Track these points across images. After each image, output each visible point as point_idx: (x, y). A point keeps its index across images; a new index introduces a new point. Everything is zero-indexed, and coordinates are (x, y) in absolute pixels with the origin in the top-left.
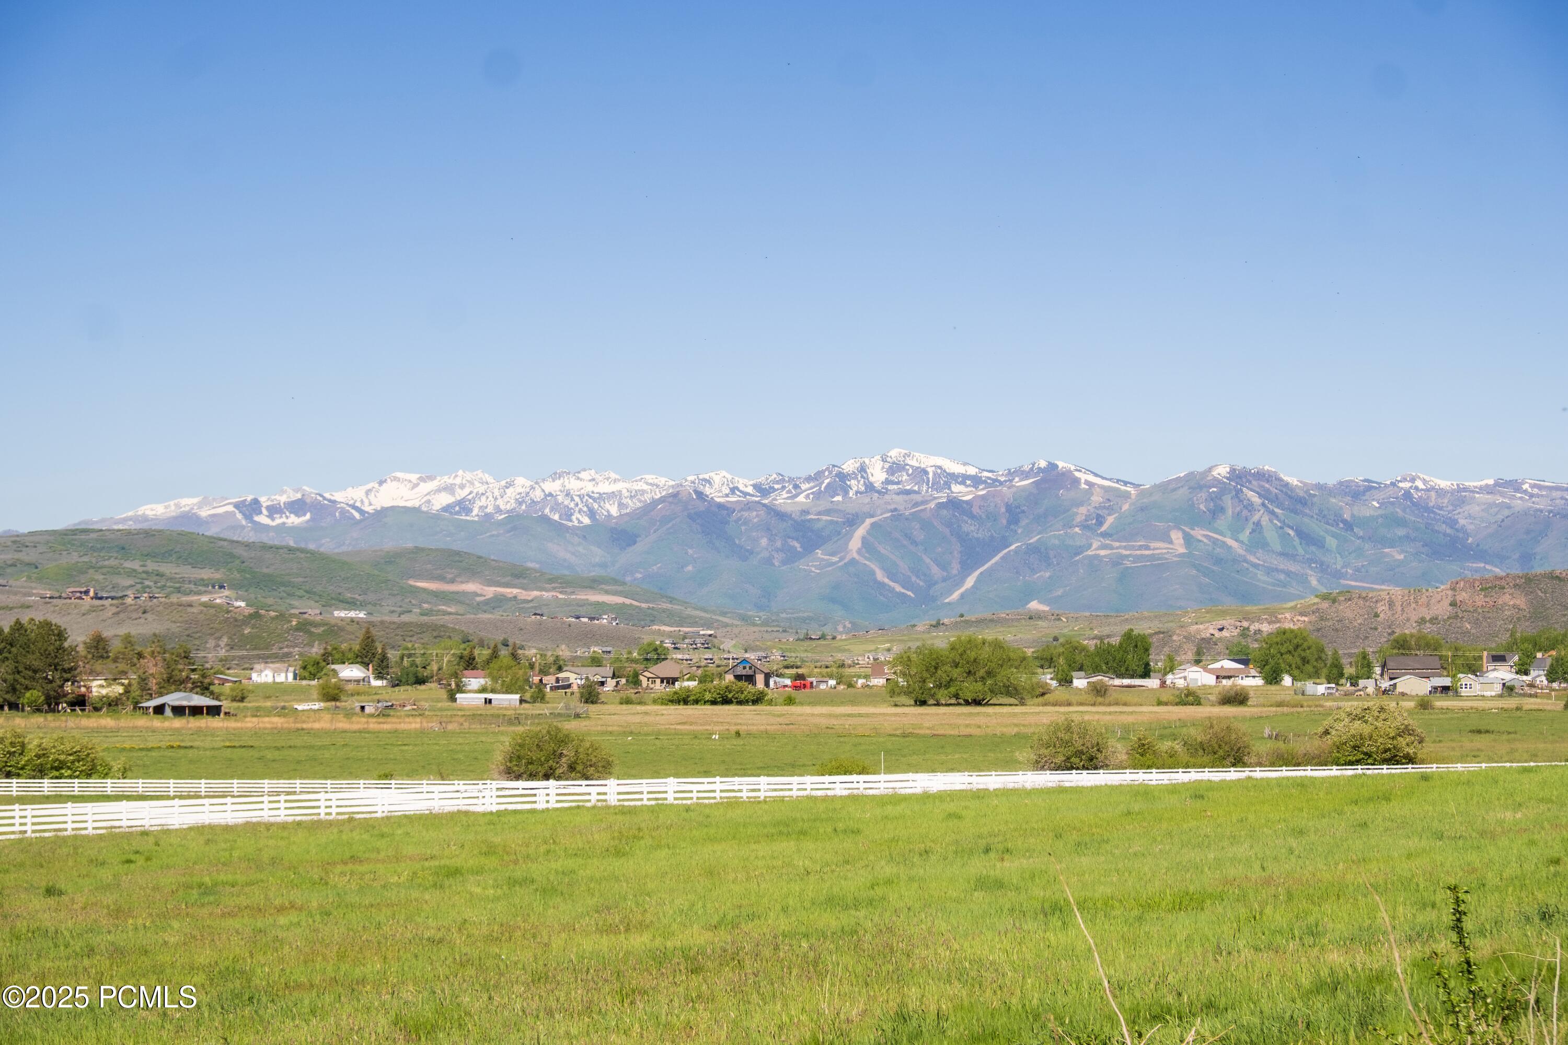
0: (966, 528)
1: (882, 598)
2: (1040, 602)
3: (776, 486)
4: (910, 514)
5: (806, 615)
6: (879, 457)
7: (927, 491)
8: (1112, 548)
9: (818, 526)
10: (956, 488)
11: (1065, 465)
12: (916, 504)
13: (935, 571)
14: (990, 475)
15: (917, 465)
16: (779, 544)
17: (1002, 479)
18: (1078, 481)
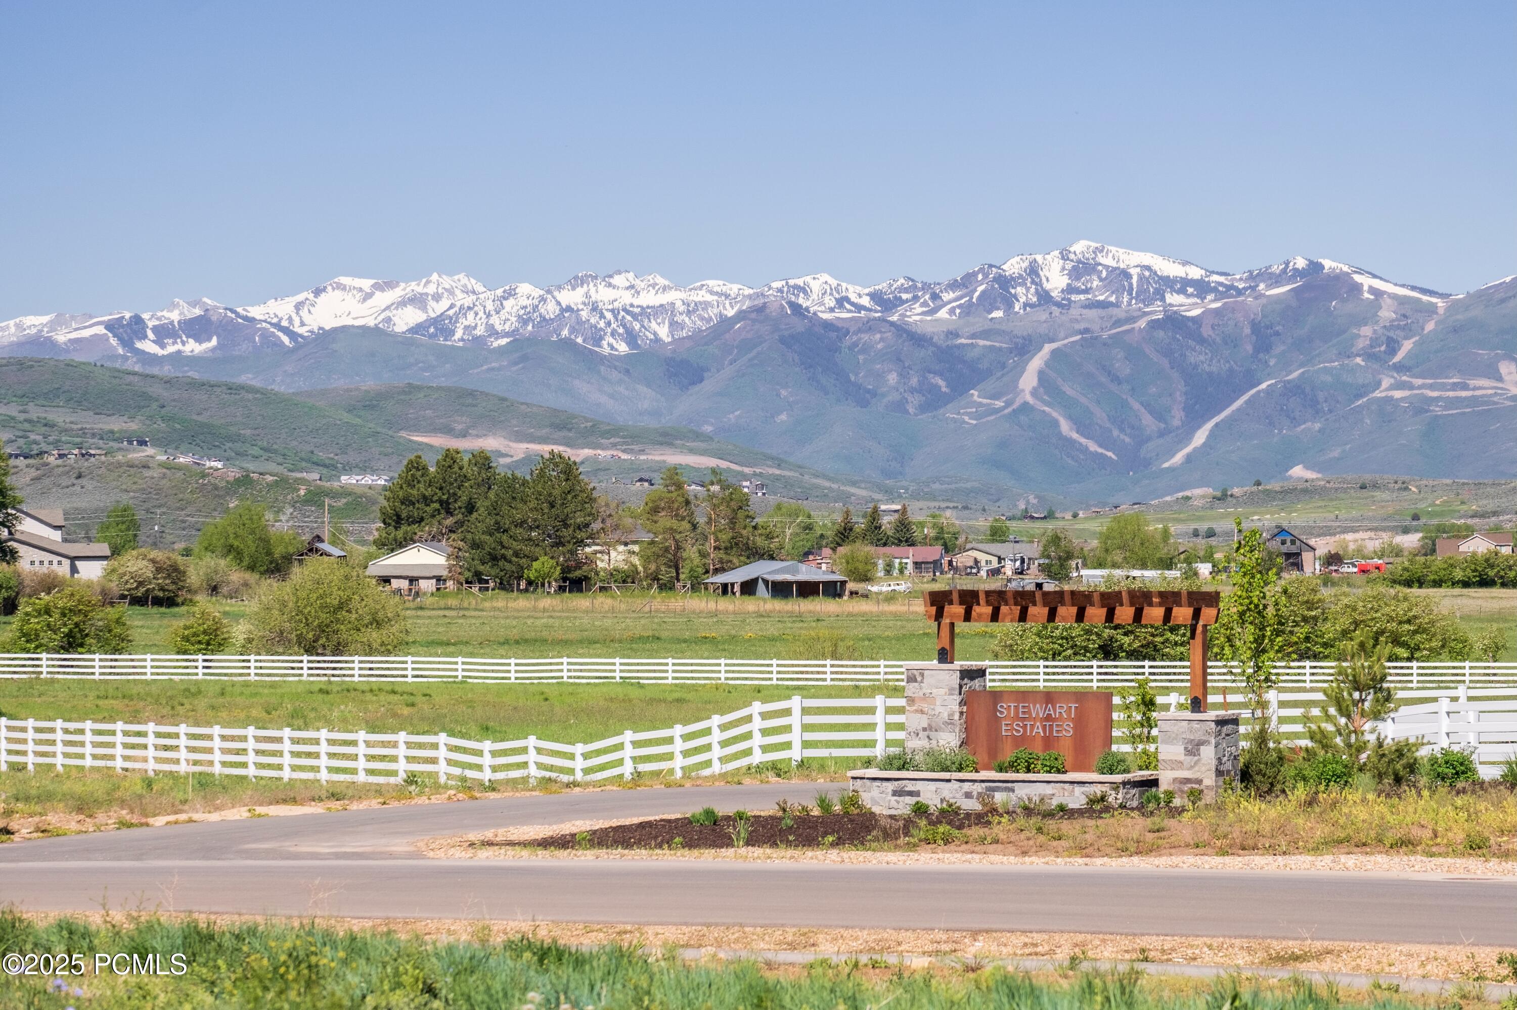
0: (1192, 358)
1: (1070, 461)
2: (1307, 467)
3: (905, 296)
4: (1110, 337)
6: (1057, 253)
7: (1129, 304)
8: (1411, 387)
9: (971, 355)
10: (1174, 299)
11: (1336, 264)
12: (1118, 323)
13: (1148, 422)
14: (1222, 279)
15: (1114, 264)
16: (914, 381)
17: (1241, 285)
18: (1358, 287)
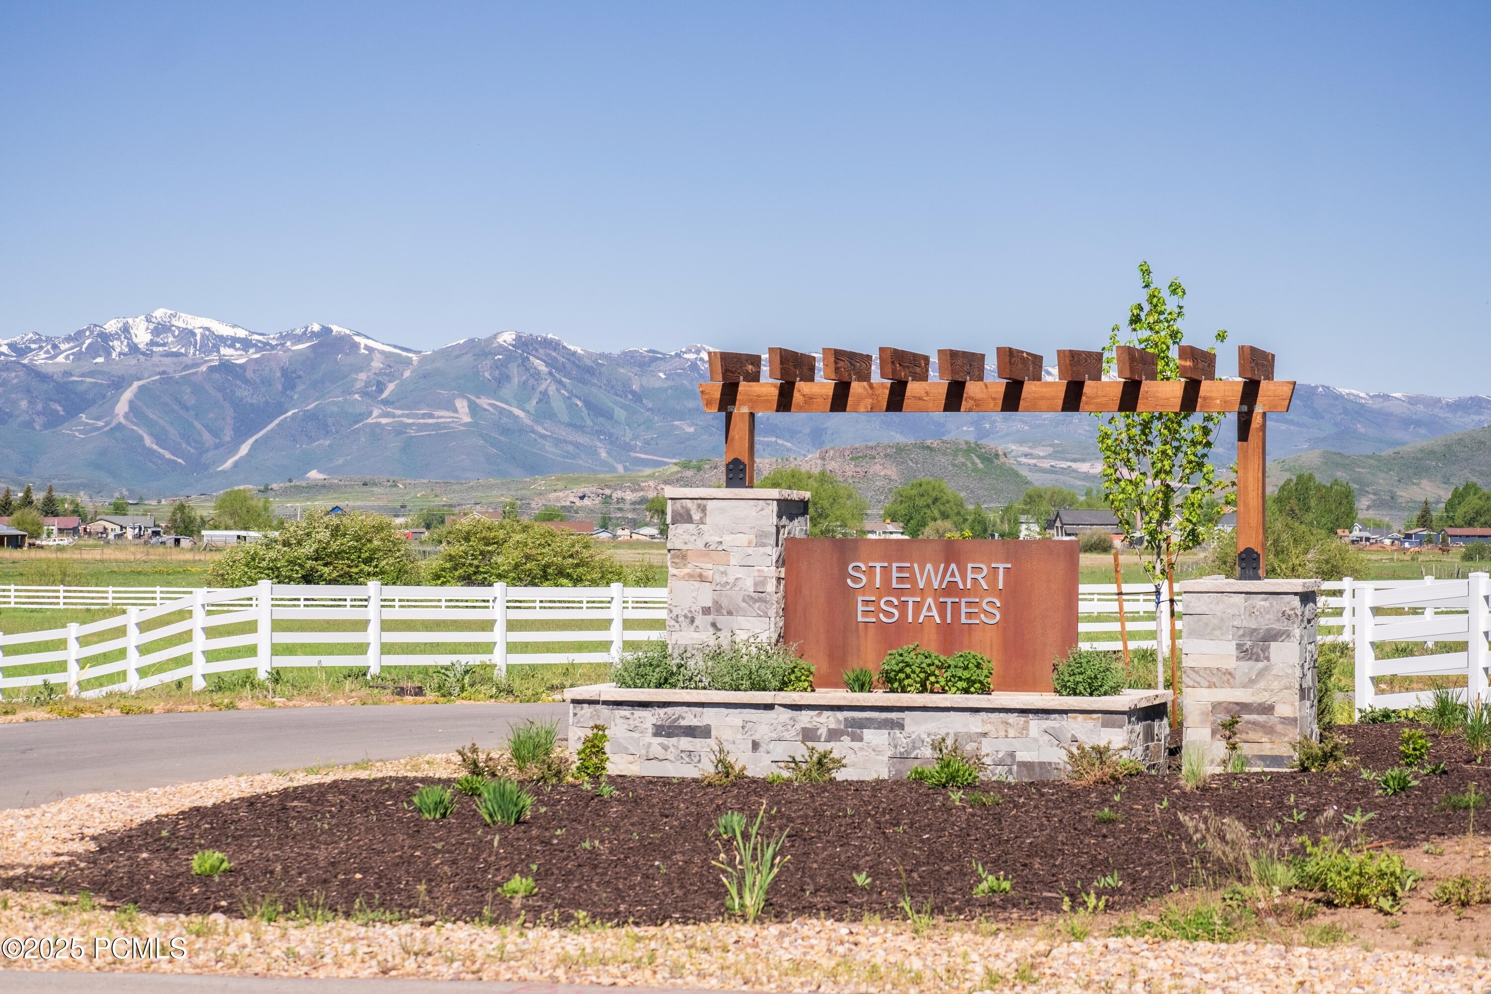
0: (239, 393)
1: (151, 465)
2: (319, 472)
3: (33, 346)
4: (181, 377)
5: (79, 481)
6: (143, 317)
7: (194, 354)
8: (394, 416)
9: (83, 388)
10: (225, 351)
11: (340, 329)
12: (187, 367)
13: (207, 438)
14: (260, 338)
15: (184, 326)
16: (40, 407)
17: (274, 343)
18: (356, 345)
